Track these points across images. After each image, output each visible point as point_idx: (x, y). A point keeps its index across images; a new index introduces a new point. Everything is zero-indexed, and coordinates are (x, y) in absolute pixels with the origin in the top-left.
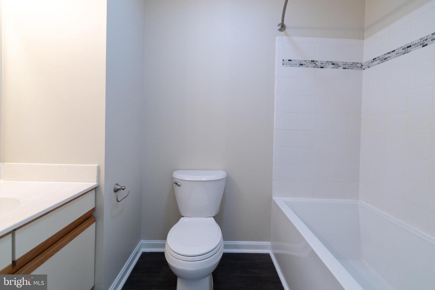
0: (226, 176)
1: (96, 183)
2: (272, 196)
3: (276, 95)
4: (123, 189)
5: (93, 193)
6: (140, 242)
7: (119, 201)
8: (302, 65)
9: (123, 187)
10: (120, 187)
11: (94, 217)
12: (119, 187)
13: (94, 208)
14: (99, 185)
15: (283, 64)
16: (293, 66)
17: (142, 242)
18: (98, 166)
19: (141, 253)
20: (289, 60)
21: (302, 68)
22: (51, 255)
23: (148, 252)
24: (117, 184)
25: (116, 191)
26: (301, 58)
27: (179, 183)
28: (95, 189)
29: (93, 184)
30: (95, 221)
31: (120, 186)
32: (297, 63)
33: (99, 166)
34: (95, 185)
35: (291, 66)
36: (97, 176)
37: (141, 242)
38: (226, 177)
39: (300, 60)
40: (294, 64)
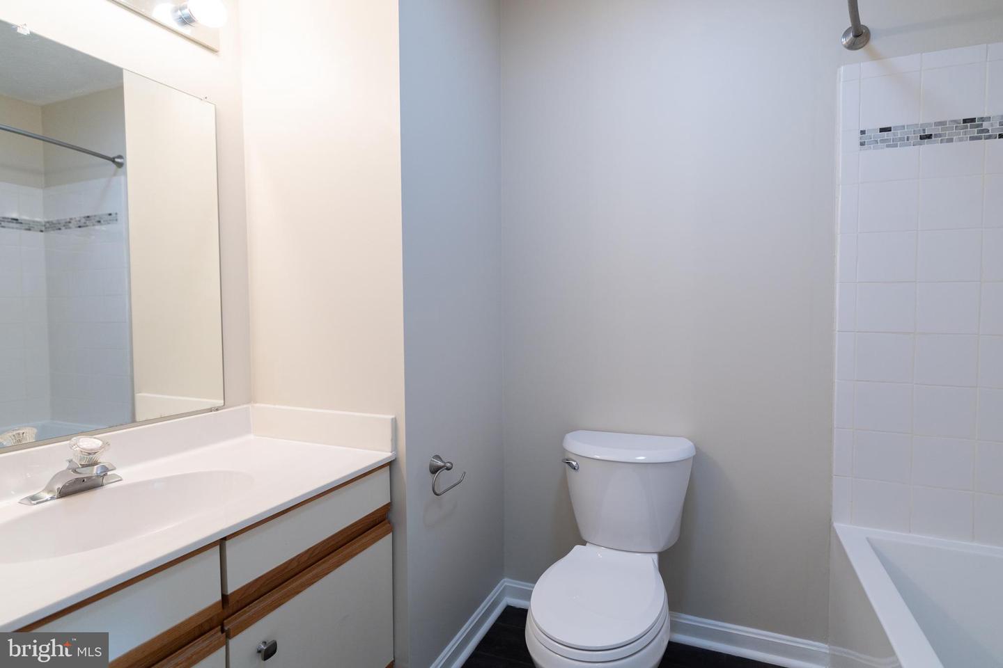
0: (694, 454)
1: (390, 454)
2: (831, 520)
3: (839, 236)
4: (448, 469)
5: (385, 473)
6: (502, 581)
7: (438, 492)
8: (929, 137)
9: (448, 465)
10: (442, 464)
11: (389, 522)
12: (440, 463)
13: (387, 505)
14: (396, 459)
15: (862, 144)
16: (896, 146)
17: (506, 584)
18: (392, 419)
19: (504, 607)
20: (882, 130)
21: (927, 146)
22: (297, 592)
23: (518, 606)
24: (437, 457)
25: (435, 470)
26: (923, 118)
27: (574, 463)
28: (391, 465)
29: (384, 454)
30: (391, 530)
31: (443, 462)
32: (911, 135)
33: (395, 418)
34: (389, 457)
35: (888, 146)
36: (392, 440)
37: (504, 582)
38: (694, 457)
39: (921, 122)
40: (901, 139)
